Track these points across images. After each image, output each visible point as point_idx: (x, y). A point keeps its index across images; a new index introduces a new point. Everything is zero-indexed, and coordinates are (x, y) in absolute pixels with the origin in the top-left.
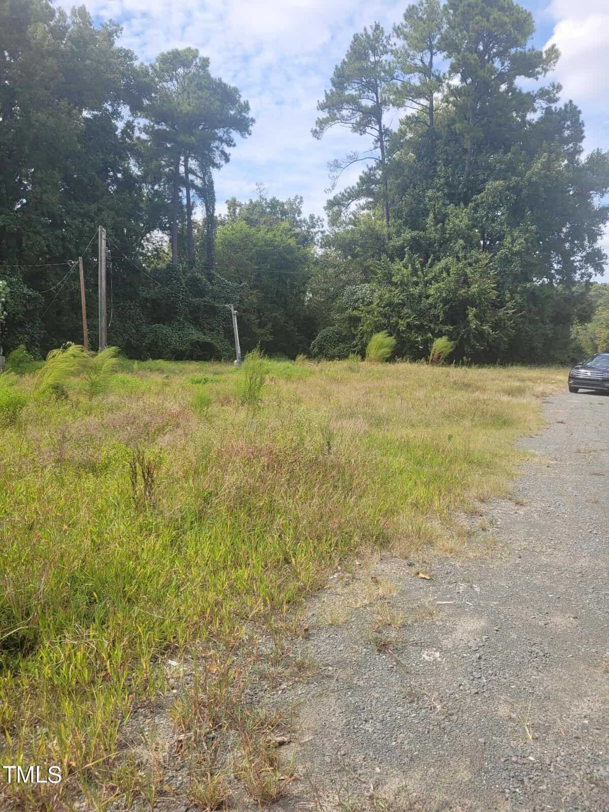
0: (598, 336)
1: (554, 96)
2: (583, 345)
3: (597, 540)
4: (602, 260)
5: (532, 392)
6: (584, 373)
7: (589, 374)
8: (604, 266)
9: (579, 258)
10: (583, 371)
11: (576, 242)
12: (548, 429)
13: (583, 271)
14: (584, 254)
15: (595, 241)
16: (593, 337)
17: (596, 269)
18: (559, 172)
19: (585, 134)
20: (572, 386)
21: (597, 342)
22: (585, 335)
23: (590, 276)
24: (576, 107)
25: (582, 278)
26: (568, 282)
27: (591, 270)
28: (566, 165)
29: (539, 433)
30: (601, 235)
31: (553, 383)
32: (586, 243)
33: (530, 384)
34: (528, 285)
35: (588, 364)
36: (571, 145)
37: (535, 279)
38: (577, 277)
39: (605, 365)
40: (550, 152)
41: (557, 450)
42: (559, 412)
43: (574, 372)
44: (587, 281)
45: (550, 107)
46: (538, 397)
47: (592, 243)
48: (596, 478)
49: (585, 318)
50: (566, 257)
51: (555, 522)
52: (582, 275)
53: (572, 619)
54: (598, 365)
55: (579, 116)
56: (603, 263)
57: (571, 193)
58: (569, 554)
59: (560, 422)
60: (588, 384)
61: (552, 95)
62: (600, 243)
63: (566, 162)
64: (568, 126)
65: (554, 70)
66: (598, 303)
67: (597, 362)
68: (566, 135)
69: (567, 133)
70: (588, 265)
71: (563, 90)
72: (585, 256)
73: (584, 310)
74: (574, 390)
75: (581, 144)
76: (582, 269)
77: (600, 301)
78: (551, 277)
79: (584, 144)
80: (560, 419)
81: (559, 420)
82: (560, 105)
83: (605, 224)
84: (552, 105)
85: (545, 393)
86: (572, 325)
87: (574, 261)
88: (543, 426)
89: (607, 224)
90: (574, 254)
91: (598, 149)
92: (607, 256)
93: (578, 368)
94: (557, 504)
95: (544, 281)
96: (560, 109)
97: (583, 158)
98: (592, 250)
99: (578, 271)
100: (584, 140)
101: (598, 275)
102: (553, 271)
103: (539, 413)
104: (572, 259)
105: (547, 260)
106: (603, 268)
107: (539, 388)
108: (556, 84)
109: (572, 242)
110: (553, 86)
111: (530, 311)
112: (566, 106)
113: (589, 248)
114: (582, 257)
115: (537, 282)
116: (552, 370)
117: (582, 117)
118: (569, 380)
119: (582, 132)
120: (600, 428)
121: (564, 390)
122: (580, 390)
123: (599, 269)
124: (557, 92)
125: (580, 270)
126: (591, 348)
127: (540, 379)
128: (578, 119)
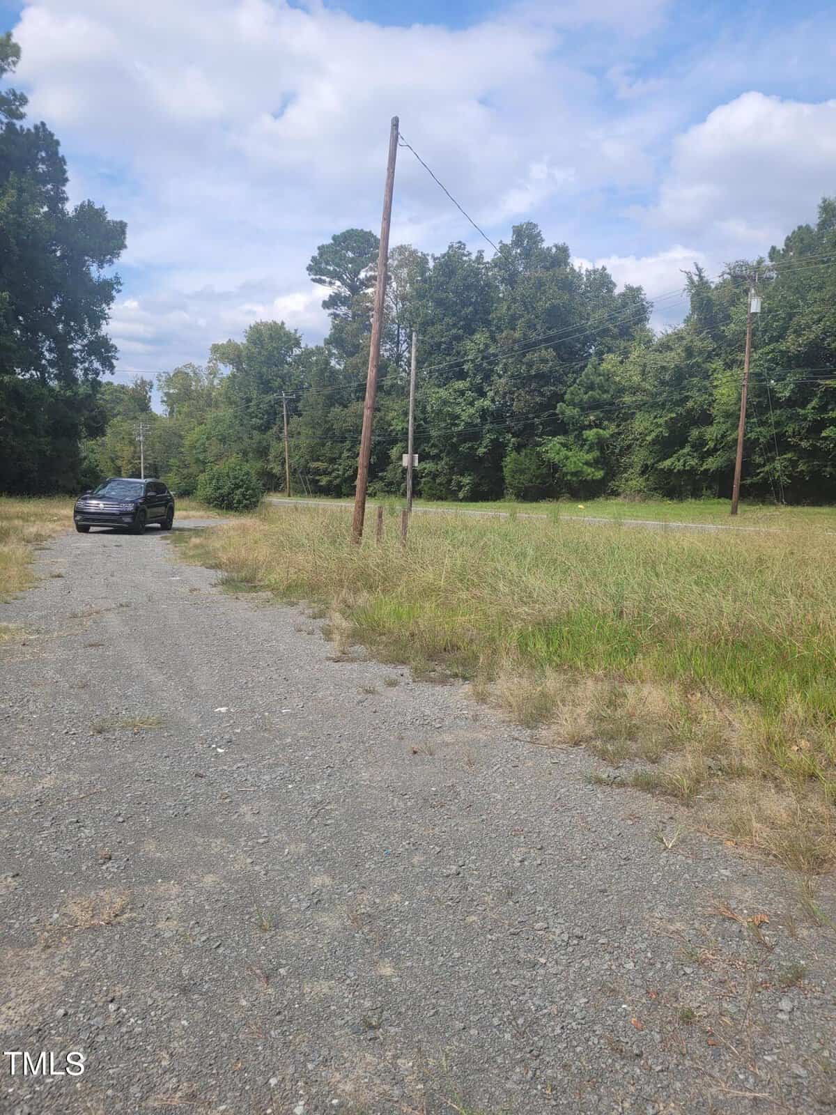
0: (119, 454)
1: (17, 109)
2: (101, 467)
3: (74, 743)
4: (110, 352)
5: (21, 535)
6: (95, 505)
7: (101, 506)
8: (114, 362)
9: (78, 347)
10: (94, 502)
11: (72, 324)
12: (36, 588)
13: (86, 365)
14: (86, 341)
15: (99, 326)
16: (113, 456)
17: (103, 364)
18: (36, 221)
19: (69, 175)
20: (79, 523)
21: (119, 463)
22: (103, 453)
23: (97, 373)
24: (51, 135)
25: (86, 374)
26: (68, 378)
27: (97, 365)
28: (45, 213)
29: (20, 595)
30: (105, 319)
31: (54, 521)
32: (86, 326)
33: (17, 522)
34: (6, 378)
35: (100, 493)
36: (49, 186)
37: (18, 370)
38: (79, 373)
39: (122, 494)
40: (21, 191)
41: (42, 617)
42: (57, 562)
43: (81, 503)
44: (94, 380)
45: (14, 125)
46: (28, 542)
47: (95, 329)
48: (92, 651)
49: (96, 430)
50: (61, 344)
51: (16, 729)
52: (86, 370)
53: (9, 879)
54: (113, 493)
55: (57, 149)
56: (112, 357)
57: (58, 254)
58: (27, 774)
59: (56, 577)
60: (99, 520)
61: (13, 107)
62: (106, 329)
63: (46, 209)
64: (43, 158)
65: (14, 72)
66: (115, 412)
67: (112, 489)
68: (41, 170)
69: (42, 168)
70: (93, 358)
71: (29, 104)
72: (86, 345)
73: (94, 419)
74: (83, 529)
75: (64, 188)
76: (84, 362)
77: (119, 408)
78: (42, 369)
79: (69, 189)
80: (57, 572)
81: (54, 574)
82: (27, 124)
83: (108, 305)
84: (15, 121)
85: (41, 535)
86: (80, 439)
87: (72, 350)
88: (30, 585)
89: (111, 306)
90: (72, 341)
91: (89, 201)
92: (116, 349)
93: (86, 499)
94: (25, 700)
95: (32, 375)
96: (29, 130)
97: (70, 208)
98: (96, 338)
99: (79, 365)
100: (68, 184)
101: (107, 372)
102: (44, 362)
103: (26, 566)
104: (70, 347)
105: (34, 344)
106: (112, 364)
107: (32, 529)
108: (18, 92)
109: (66, 324)
110: (14, 94)
111: (13, 417)
112: (36, 127)
113: (91, 334)
114: (84, 346)
115: (22, 376)
116: (55, 502)
117: (62, 151)
118: (75, 516)
119: (64, 172)
120: (111, 579)
121: (71, 529)
122: (92, 529)
123: (108, 364)
124: (21, 105)
125: (82, 363)
126: (113, 471)
127: (36, 515)
128: (57, 153)
